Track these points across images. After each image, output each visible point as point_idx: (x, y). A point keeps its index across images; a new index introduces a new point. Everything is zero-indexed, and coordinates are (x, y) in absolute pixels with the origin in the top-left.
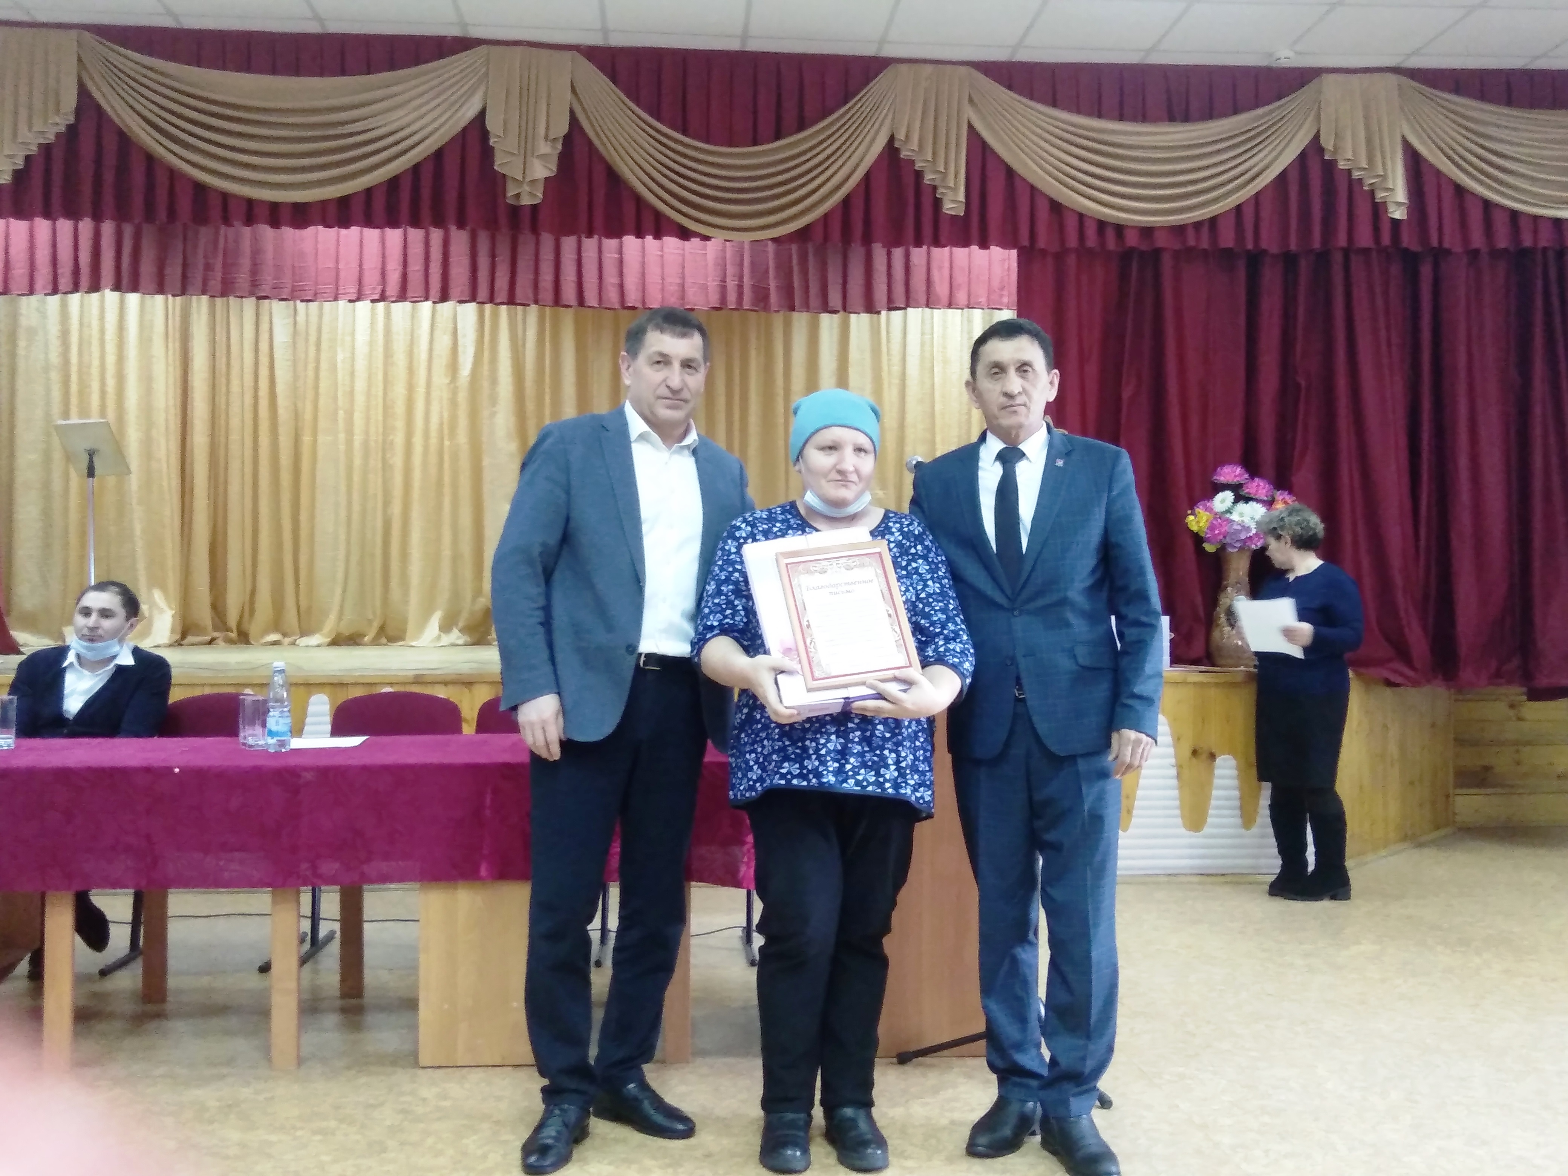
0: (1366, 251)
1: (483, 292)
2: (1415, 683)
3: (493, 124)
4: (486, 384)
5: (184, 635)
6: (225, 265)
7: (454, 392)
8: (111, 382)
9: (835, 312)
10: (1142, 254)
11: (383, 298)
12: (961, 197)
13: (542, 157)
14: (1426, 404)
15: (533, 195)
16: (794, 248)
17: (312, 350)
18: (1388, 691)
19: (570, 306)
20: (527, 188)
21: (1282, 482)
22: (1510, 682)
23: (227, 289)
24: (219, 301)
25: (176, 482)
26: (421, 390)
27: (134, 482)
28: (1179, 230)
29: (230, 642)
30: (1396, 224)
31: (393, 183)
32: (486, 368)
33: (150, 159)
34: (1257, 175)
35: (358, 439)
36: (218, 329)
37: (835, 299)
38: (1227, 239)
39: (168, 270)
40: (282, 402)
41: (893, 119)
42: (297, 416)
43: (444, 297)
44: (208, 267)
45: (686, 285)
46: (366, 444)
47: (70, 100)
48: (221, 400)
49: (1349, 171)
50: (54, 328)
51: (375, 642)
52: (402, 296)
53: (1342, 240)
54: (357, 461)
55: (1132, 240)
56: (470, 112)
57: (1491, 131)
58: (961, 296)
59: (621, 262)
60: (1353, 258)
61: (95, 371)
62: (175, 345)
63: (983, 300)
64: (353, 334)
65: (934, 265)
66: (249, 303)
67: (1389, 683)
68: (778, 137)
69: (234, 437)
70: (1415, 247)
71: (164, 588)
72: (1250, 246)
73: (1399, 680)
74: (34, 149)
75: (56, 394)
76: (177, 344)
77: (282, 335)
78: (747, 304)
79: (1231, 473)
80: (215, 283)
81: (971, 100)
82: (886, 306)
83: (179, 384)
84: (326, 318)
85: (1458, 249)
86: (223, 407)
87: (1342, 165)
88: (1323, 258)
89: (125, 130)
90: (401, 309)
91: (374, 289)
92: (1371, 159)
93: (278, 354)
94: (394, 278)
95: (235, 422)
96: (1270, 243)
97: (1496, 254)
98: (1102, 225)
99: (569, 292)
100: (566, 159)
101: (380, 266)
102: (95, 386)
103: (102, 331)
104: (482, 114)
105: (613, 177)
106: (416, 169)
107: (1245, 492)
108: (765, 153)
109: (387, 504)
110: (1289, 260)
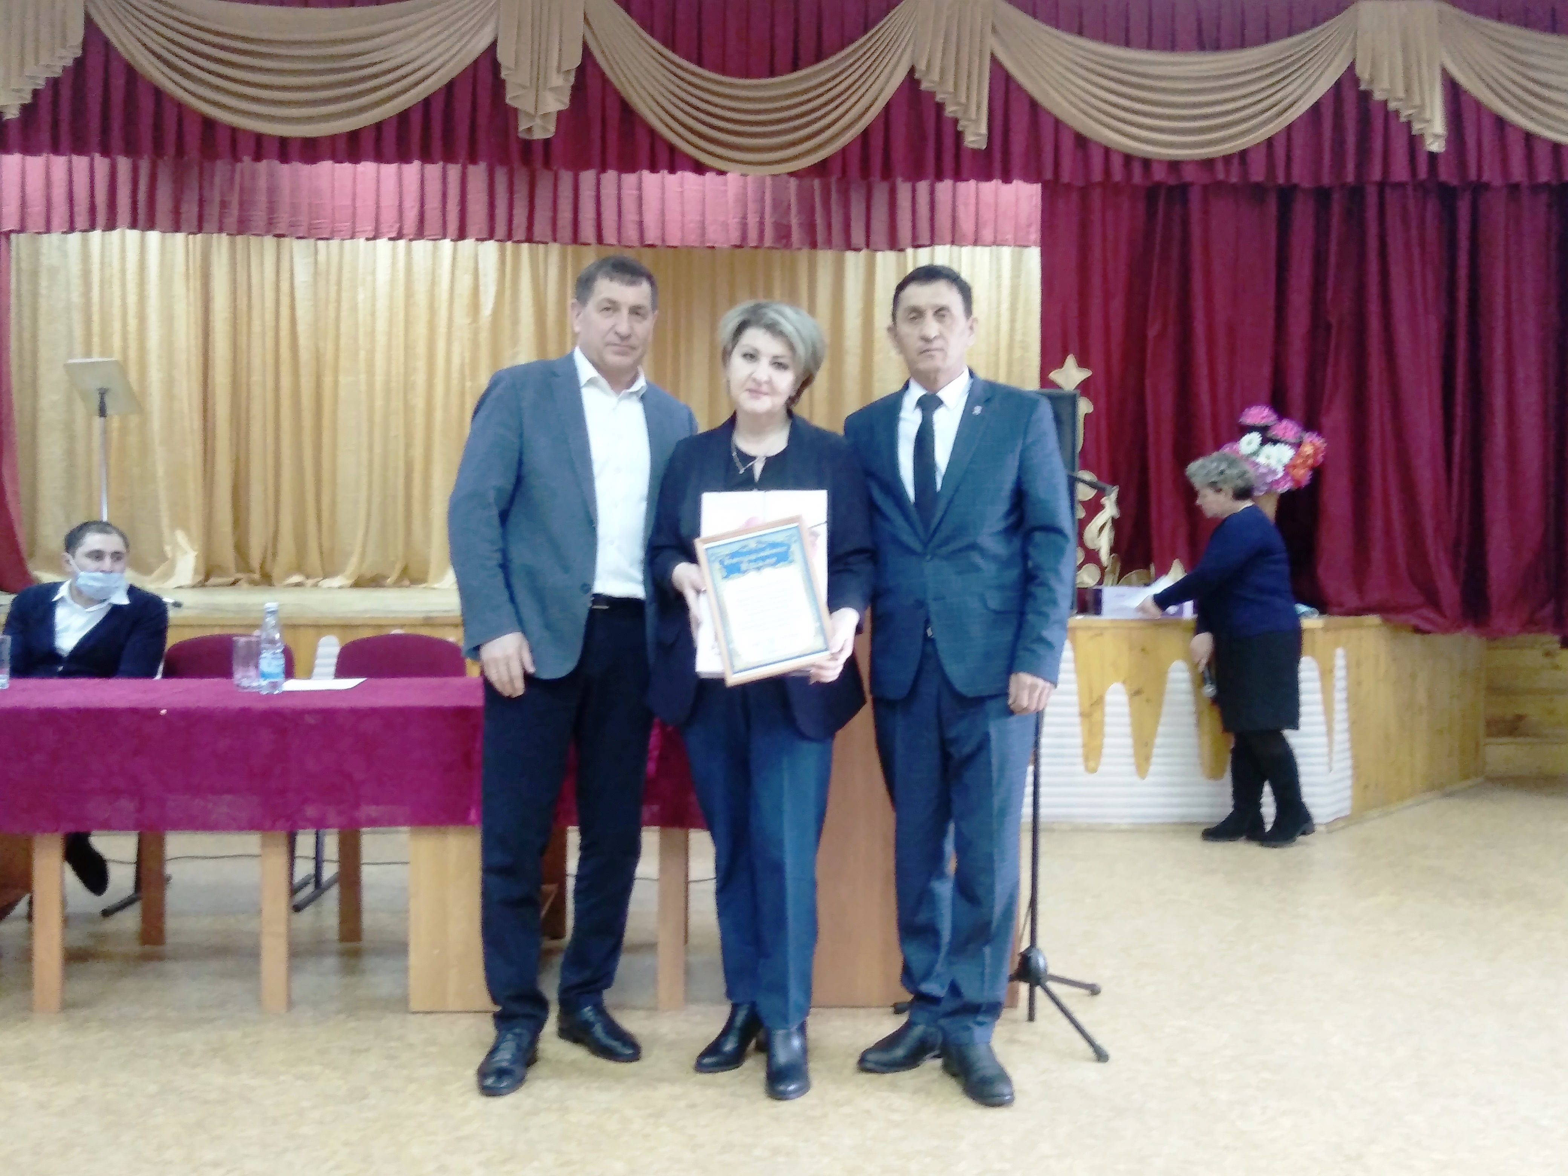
0: (1401, 185)
1: (501, 229)
2: (1446, 630)
3: (504, 56)
4: (507, 323)
5: (207, 577)
6: (241, 204)
7: (476, 333)
8: (133, 323)
9: (858, 250)
10: (1171, 189)
11: (399, 236)
12: (984, 129)
13: (553, 89)
14: (1462, 344)
15: (545, 129)
16: (817, 183)
17: (333, 289)
18: (1417, 638)
19: (589, 244)
20: (538, 121)
21: (1310, 424)
22: (1542, 631)
23: (243, 227)
24: (239, 239)
25: (197, 423)
26: (442, 330)
27: (156, 423)
28: (1208, 164)
29: (253, 583)
30: (1433, 157)
31: (403, 117)
32: (507, 309)
33: (158, 94)
34: (1291, 105)
35: (379, 379)
36: (239, 268)
37: (858, 235)
38: (1258, 174)
39: (184, 208)
40: (304, 341)
41: (913, 51)
42: (318, 357)
43: (462, 235)
44: (224, 204)
45: (707, 222)
46: (387, 382)
47: (77, 34)
48: (242, 340)
49: (1385, 103)
50: (75, 267)
51: (398, 584)
52: (420, 234)
53: (1376, 174)
54: (379, 403)
55: (1159, 174)
56: (482, 43)
57: (1533, 60)
58: (987, 233)
59: (640, 198)
60: (1388, 190)
61: (116, 311)
62: (196, 283)
63: (1009, 237)
64: (374, 273)
65: (960, 201)
66: (269, 242)
67: (1417, 630)
68: (795, 67)
69: (256, 377)
70: (1454, 182)
71: (186, 529)
72: (1281, 180)
73: (1428, 627)
74: (41, 84)
75: (78, 333)
76: (198, 284)
77: (302, 275)
78: (768, 241)
79: (1258, 414)
80: (232, 219)
81: (994, 30)
82: (911, 244)
83: (200, 322)
84: (347, 258)
85: (1497, 182)
86: (244, 346)
87: (1378, 96)
88: (1356, 193)
89: (132, 63)
90: (421, 246)
91: (392, 226)
92: (1408, 90)
93: (299, 294)
94: (411, 215)
95: (256, 362)
96: (1301, 175)
97: (1536, 188)
98: (1128, 159)
99: (588, 231)
100: (579, 90)
101: (397, 203)
102: (117, 325)
103: (123, 271)
104: (493, 46)
105: (627, 111)
106: (427, 102)
107: (1271, 434)
108: (784, 84)
109: (408, 446)
110: (1322, 195)
